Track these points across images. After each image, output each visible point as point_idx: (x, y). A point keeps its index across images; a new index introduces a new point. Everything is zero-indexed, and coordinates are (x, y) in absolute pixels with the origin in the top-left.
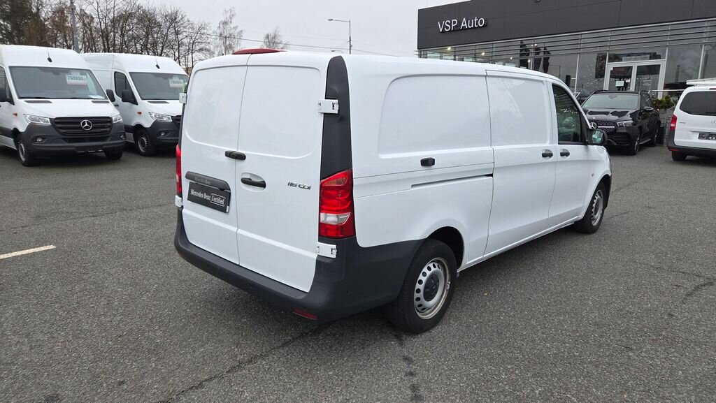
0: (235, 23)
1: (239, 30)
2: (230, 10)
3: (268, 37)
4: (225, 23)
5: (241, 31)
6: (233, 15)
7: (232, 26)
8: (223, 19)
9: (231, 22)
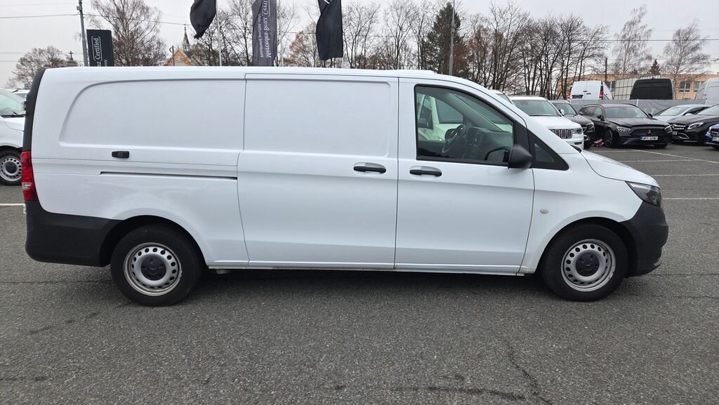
0: (644, 21)
1: (647, 29)
2: (641, 8)
3: (678, 33)
4: (632, 23)
5: (650, 30)
6: (643, 14)
7: (640, 25)
8: (630, 19)
9: (640, 21)
